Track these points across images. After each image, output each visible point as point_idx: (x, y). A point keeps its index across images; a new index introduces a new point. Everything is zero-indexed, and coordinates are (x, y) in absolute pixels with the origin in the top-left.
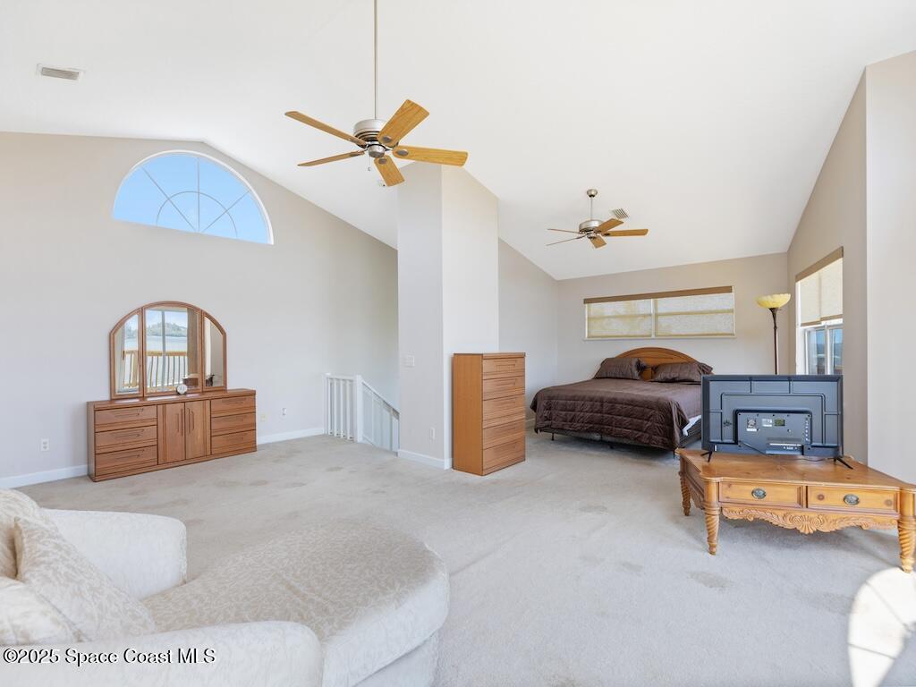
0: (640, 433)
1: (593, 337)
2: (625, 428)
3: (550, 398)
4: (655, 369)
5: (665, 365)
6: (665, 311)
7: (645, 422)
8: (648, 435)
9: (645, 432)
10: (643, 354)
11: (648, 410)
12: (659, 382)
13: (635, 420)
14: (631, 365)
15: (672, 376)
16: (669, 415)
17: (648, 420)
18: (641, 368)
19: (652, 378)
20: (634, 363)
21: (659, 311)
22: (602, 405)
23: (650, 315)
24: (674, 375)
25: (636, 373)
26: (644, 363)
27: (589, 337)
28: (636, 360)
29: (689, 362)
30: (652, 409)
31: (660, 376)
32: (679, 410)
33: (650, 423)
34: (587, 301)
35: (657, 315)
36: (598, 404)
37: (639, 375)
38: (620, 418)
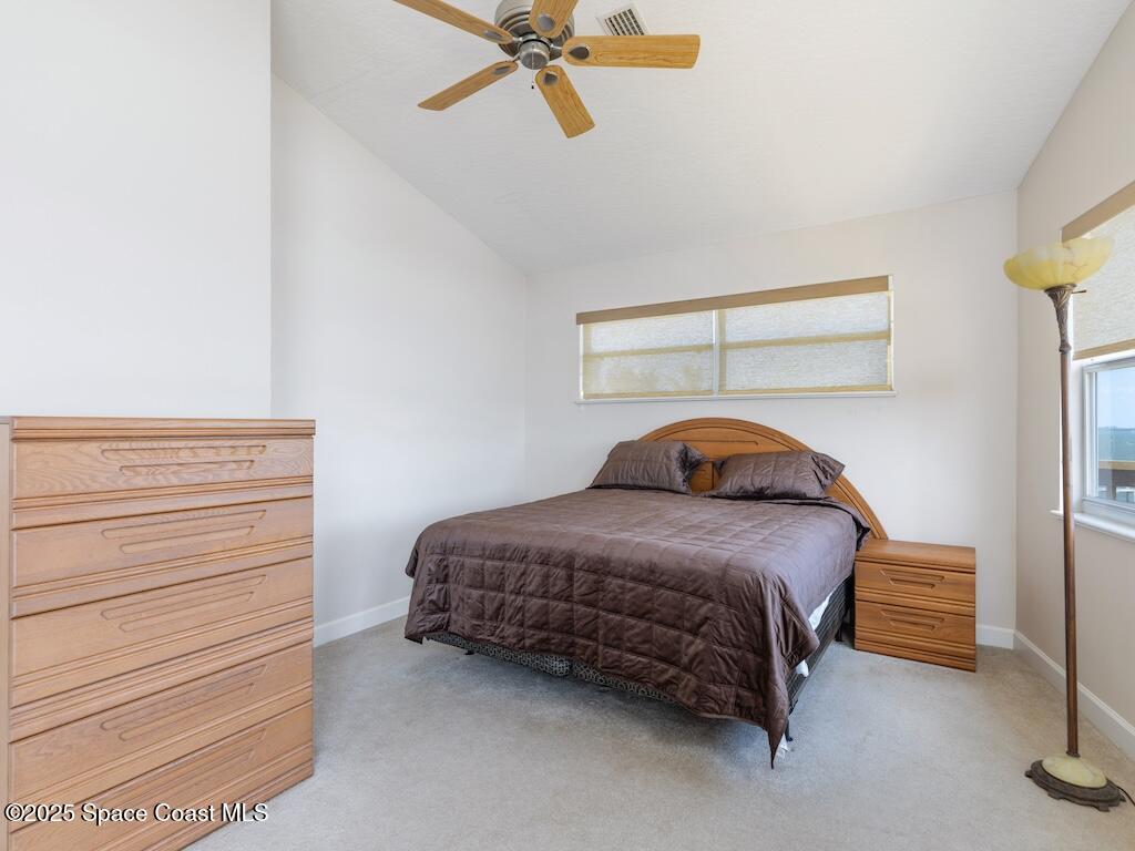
0: (672, 671)
1: (597, 396)
2: (633, 651)
3: (446, 551)
4: (721, 466)
5: (740, 457)
6: (741, 338)
7: (688, 637)
8: (693, 682)
9: (687, 669)
10: (695, 434)
11: (697, 601)
12: (728, 497)
13: (658, 629)
14: (668, 458)
15: (758, 485)
16: (756, 620)
17: (694, 631)
18: (690, 465)
19: (713, 488)
20: (674, 453)
21: (730, 339)
22: (570, 578)
23: (710, 347)
24: (761, 481)
25: (679, 476)
26: (696, 452)
27: (586, 396)
28: (679, 446)
29: (794, 452)
30: (707, 598)
31: (730, 484)
32: (787, 603)
33: (699, 645)
34: (584, 318)
35: (725, 347)
36: (561, 572)
37: (687, 480)
38: (618, 618)
